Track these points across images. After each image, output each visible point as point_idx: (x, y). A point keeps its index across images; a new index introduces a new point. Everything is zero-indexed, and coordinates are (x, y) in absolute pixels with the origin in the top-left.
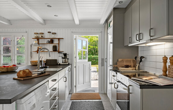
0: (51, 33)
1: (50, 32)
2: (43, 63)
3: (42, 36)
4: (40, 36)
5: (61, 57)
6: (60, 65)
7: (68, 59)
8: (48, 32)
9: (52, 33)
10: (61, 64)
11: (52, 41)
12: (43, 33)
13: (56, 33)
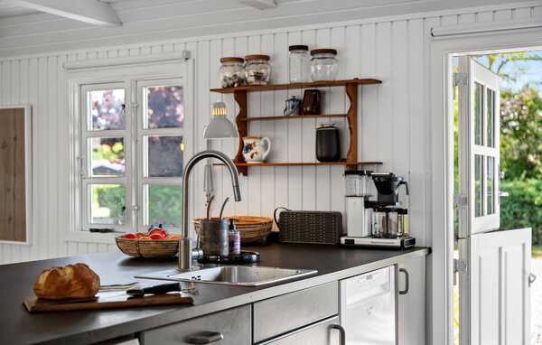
0: (309, 52)
1: (305, 48)
2: (225, 233)
3: (258, 76)
4: (249, 74)
5: (361, 201)
6: (351, 245)
7: (402, 212)
8: (292, 48)
9: (313, 53)
10: (358, 241)
11: (310, 102)
12: (266, 58)
13: (334, 52)
